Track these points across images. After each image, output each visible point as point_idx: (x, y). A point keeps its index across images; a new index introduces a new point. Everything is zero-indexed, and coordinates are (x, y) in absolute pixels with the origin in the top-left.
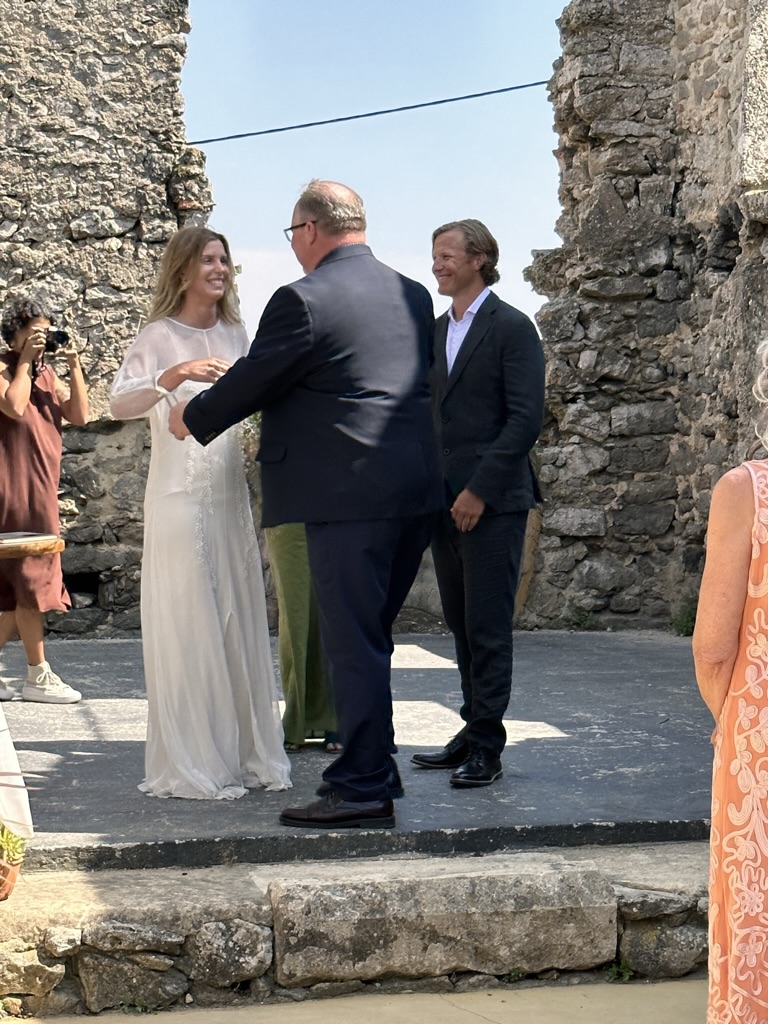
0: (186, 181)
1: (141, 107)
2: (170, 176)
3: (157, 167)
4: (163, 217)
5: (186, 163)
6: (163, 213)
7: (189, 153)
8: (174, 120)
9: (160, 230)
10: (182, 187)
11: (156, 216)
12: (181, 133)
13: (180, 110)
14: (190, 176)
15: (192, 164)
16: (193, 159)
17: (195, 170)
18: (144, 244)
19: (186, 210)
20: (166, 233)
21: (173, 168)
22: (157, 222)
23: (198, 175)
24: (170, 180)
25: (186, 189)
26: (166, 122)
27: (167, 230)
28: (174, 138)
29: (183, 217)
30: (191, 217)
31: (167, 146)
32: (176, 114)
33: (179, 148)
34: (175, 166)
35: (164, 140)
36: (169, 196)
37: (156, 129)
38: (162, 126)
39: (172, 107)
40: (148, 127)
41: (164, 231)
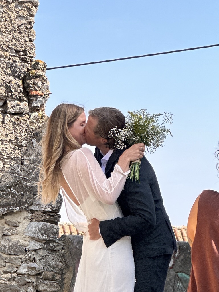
0: (35, 79)
1: (10, 37)
2: (25, 76)
3: (18, 70)
4: (20, 100)
5: (35, 69)
6: (20, 97)
7: (37, 63)
8: (29, 44)
9: (18, 107)
10: (32, 83)
11: (17, 99)
12: (33, 52)
13: (33, 39)
14: (37, 77)
15: (39, 69)
16: (39, 66)
17: (40, 73)
18: (8, 115)
19: (33, 96)
20: (21, 109)
21: (27, 71)
22: (16, 102)
23: (41, 76)
24: (25, 78)
25: (34, 84)
26: (25, 45)
27: (22, 107)
28: (29, 55)
29: (32, 100)
30: (36, 100)
31: (25, 59)
32: (30, 41)
33: (31, 61)
34: (28, 70)
35: (23, 55)
36: (24, 87)
37: (19, 49)
38: (22, 47)
39: (28, 37)
40: (14, 47)
41: (20, 108)
